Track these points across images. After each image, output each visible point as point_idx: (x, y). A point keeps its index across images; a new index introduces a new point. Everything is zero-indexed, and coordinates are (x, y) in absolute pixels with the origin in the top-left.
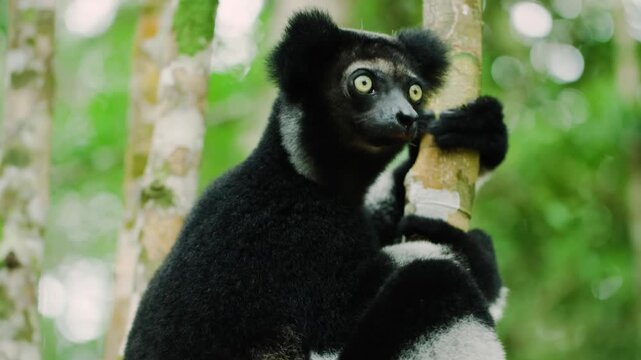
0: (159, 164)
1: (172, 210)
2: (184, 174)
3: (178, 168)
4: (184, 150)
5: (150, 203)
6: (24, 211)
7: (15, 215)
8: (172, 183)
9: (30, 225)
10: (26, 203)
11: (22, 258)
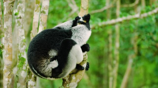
0: (43, 8)
1: (45, 14)
2: (47, 9)
3: (46, 8)
4: (47, 6)
5: (42, 13)
6: (22, 10)
7: (21, 10)
8: (45, 11)
9: (23, 12)
10: (22, 9)
11: (22, 17)
